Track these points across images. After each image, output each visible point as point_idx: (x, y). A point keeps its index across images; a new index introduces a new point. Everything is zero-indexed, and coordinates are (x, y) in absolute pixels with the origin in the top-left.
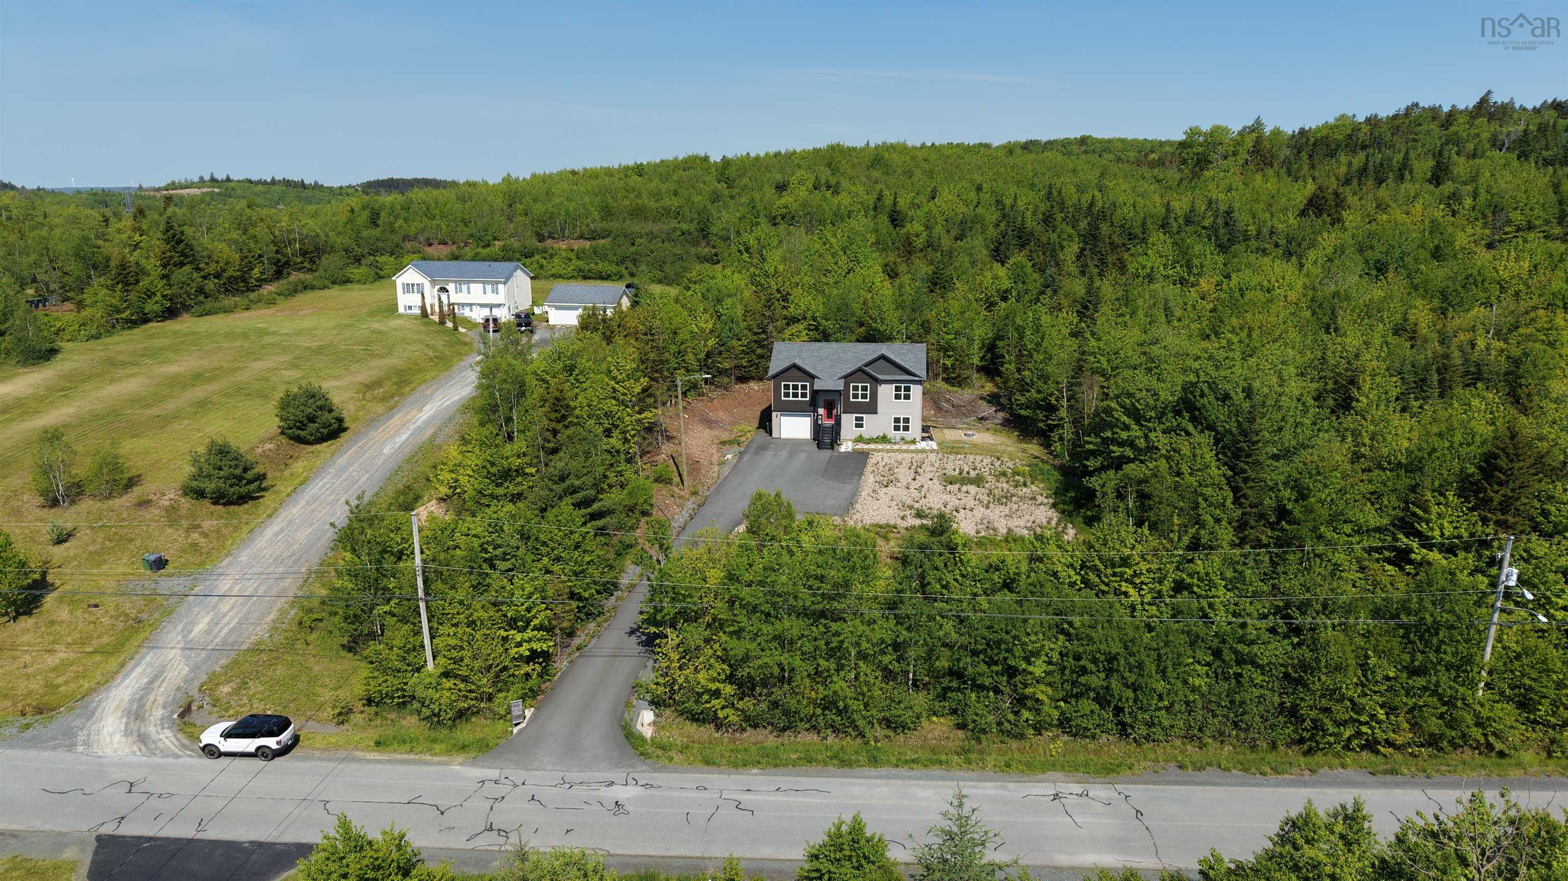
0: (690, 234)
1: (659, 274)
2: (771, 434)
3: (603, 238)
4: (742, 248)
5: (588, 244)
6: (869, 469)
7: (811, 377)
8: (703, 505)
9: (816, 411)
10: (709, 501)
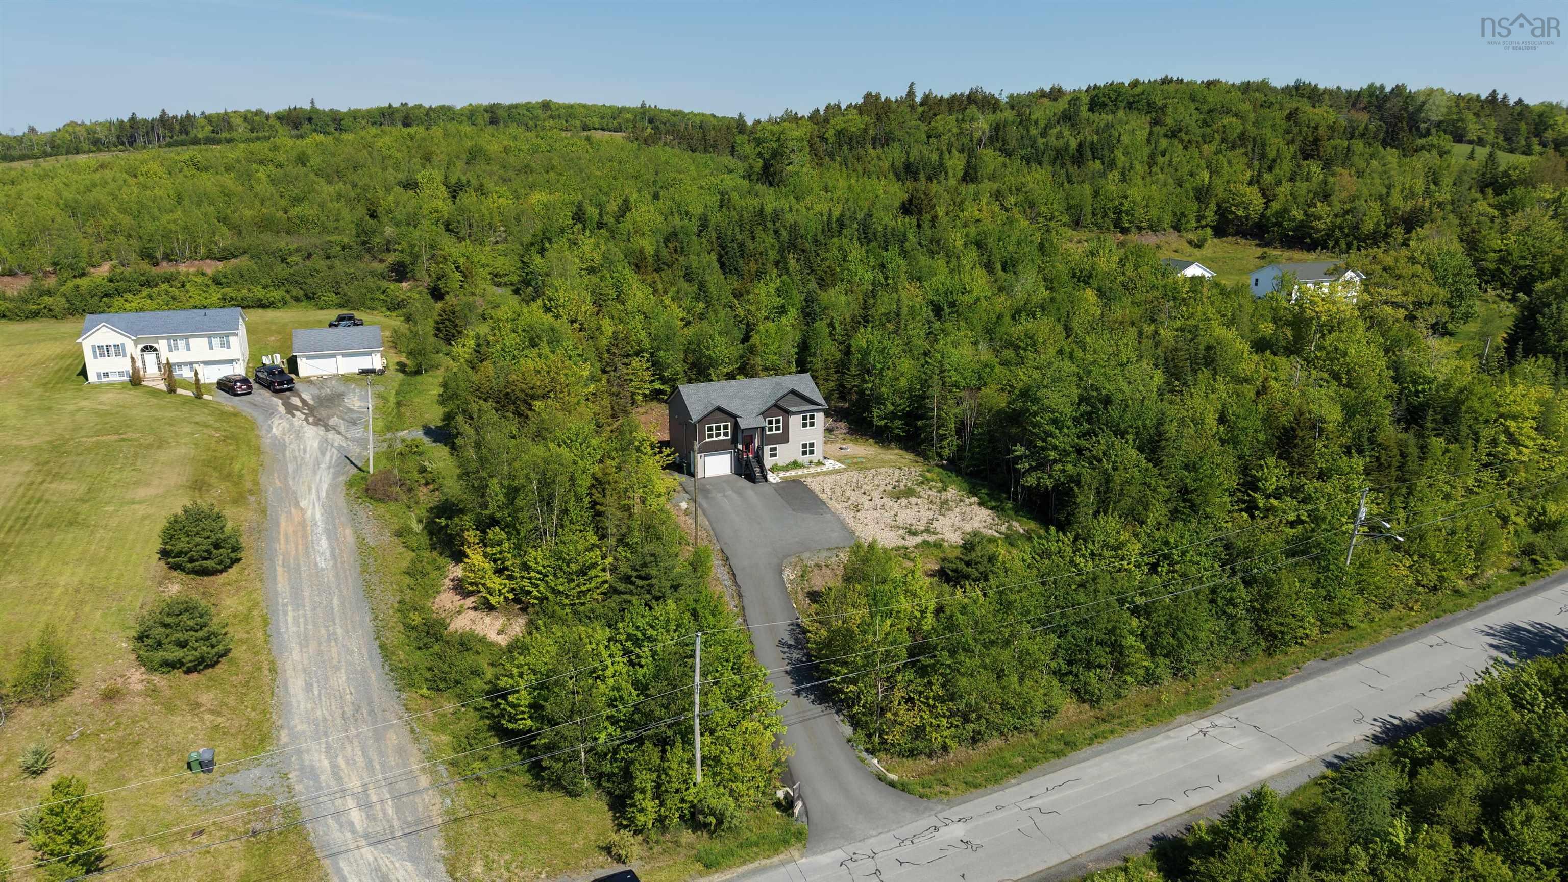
2: (694, 476)
3: (239, 256)
4: (453, 267)
5: (222, 266)
6: (823, 497)
7: (734, 417)
8: (727, 559)
9: (736, 447)
10: (728, 554)
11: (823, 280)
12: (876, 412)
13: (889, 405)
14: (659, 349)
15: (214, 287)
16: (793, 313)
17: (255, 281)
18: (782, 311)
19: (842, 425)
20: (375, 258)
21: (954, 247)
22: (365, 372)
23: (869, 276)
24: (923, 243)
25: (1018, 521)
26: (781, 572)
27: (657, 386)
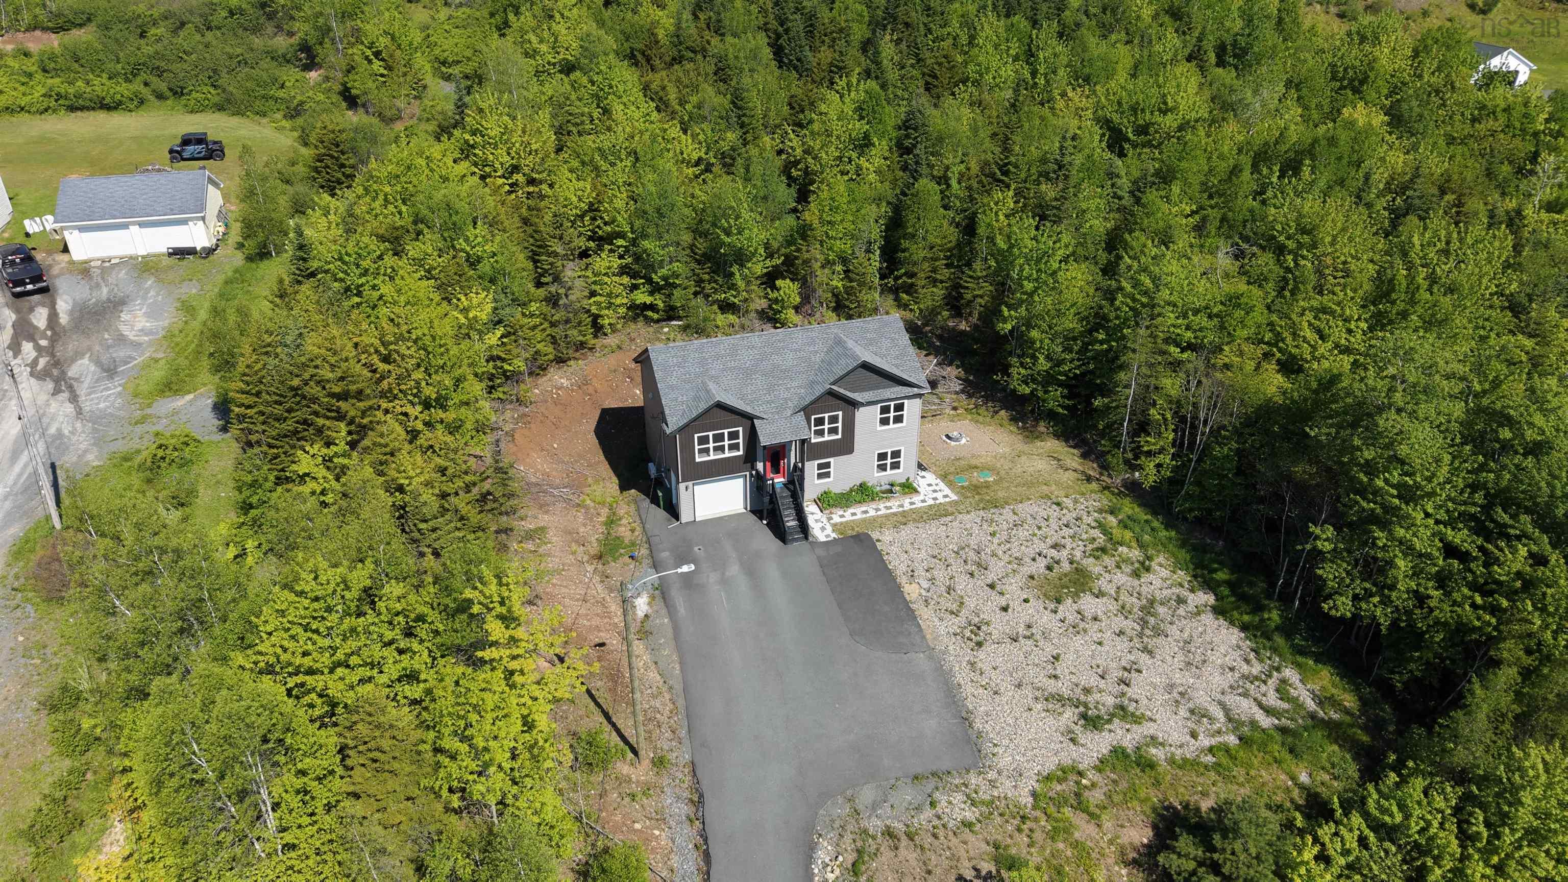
0: (242, 12)
1: (214, 96)
2: (676, 515)
3: (81, 25)
4: (369, 53)
5: (54, 42)
6: (911, 591)
7: (749, 419)
8: (698, 802)
9: (753, 467)
10: (705, 787)
11: (935, 77)
12: (1017, 372)
13: (1042, 359)
14: (645, 236)
15: (39, 76)
16: (881, 147)
17: (97, 67)
18: (864, 144)
19: (952, 372)
20: (279, 28)
21: (1138, 18)
22: (180, 253)
23: (1008, 72)
24: (1093, 10)
25: (1299, 666)
26: (811, 849)
27: (642, 297)
